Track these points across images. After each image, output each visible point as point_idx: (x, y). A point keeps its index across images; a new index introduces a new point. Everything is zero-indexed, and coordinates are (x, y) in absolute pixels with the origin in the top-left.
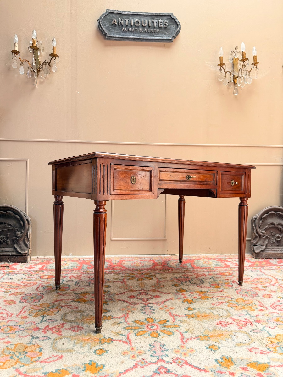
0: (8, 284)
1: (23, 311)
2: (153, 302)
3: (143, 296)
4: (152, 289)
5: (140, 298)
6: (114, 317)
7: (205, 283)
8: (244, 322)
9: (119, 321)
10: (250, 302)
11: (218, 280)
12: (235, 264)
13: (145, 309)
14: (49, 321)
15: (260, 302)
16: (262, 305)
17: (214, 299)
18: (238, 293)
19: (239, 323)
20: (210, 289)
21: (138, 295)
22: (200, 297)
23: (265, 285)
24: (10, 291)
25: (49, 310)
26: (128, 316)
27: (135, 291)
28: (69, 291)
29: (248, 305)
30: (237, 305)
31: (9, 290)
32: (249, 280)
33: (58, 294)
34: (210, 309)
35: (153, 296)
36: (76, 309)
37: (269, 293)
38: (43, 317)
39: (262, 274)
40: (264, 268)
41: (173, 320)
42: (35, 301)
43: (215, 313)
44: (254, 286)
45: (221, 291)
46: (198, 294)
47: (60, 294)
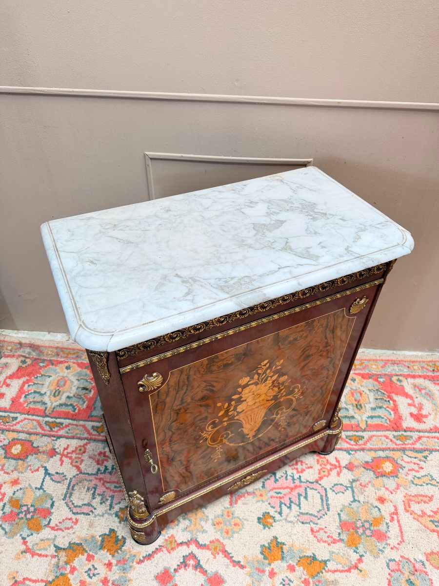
4: (213, 538)
11: (361, 499)
12: (414, 411)
20: (335, 547)
28: (46, 533)
45: (356, 567)
47: (27, 546)
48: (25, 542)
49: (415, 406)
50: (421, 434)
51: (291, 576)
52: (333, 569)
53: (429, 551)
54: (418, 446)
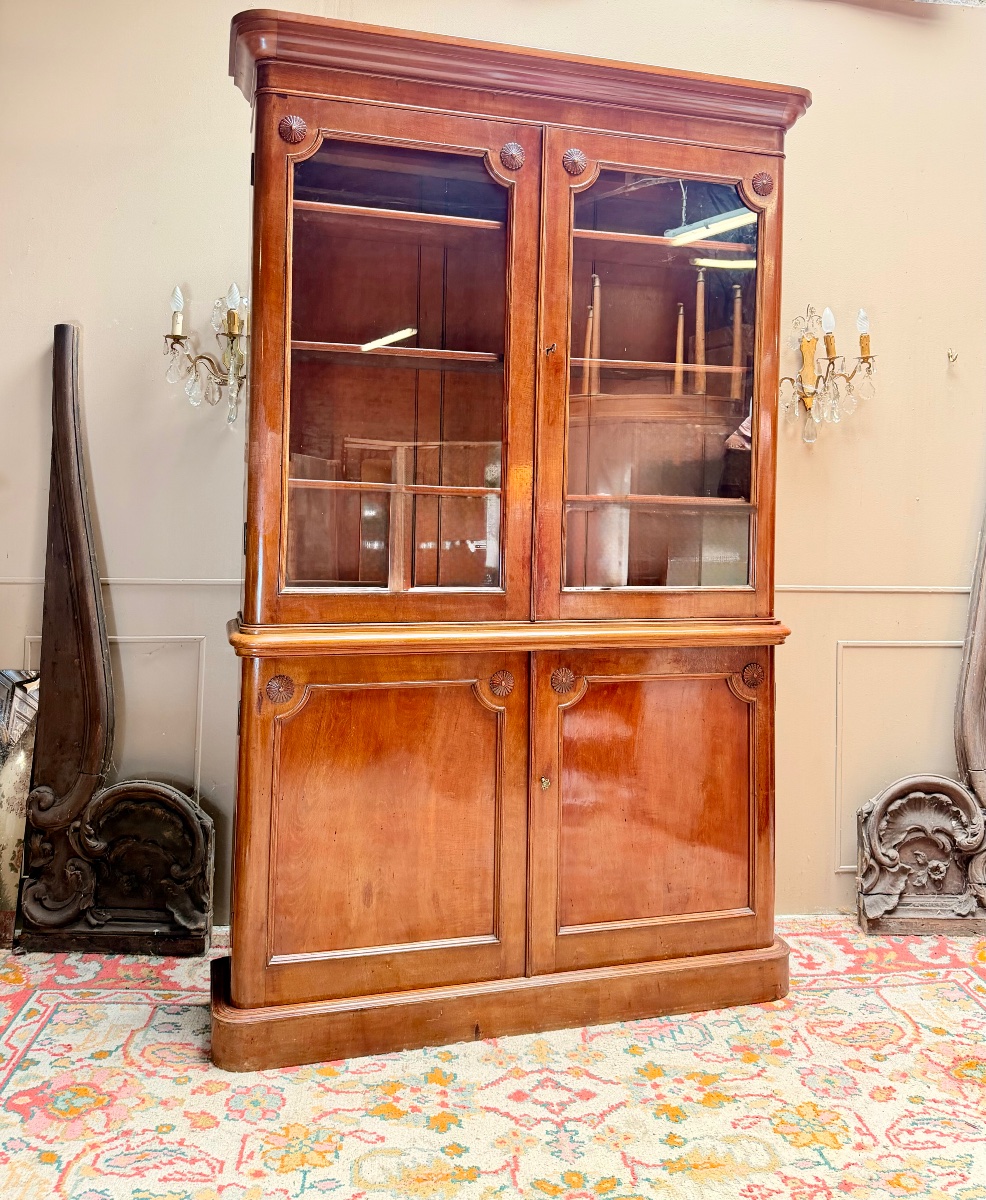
0: (173, 1048)
1: (247, 1152)
2: (577, 1116)
3: (549, 1095)
4: (571, 1066)
5: (544, 1101)
6: (483, 1169)
7: (716, 1041)
8: (810, 1186)
9: (495, 1182)
10: (833, 1116)
11: (753, 1029)
12: (805, 961)
13: (557, 1141)
14: (320, 1186)
15: (860, 1119)
16: (864, 1130)
17: (739, 1104)
18: (803, 1084)
19: (797, 1191)
20: (730, 1064)
21: (534, 1090)
22: (700, 1096)
23: (880, 1052)
24: (190, 1079)
25: (312, 1149)
26: (517, 1168)
27: (527, 1074)
28: (348, 1076)
29: (827, 1127)
30: (796, 1129)
31: (185, 1074)
32: (838, 1031)
33: (322, 1089)
34: (727, 1140)
35: (577, 1094)
36: (379, 1145)
37: (888, 1084)
38: (305, 1173)
39: (882, 1004)
40: (891, 979)
41: (632, 1180)
42: (267, 1117)
43: (739, 1154)
44: (851, 1053)
45: (759, 1075)
46: (697, 1085)
47: (325, 1088)
48: (320, 1085)
49: (803, 958)
50: (816, 978)
51: (680, 1086)
52: (731, 1078)
53: (847, 1059)
54: (814, 986)
